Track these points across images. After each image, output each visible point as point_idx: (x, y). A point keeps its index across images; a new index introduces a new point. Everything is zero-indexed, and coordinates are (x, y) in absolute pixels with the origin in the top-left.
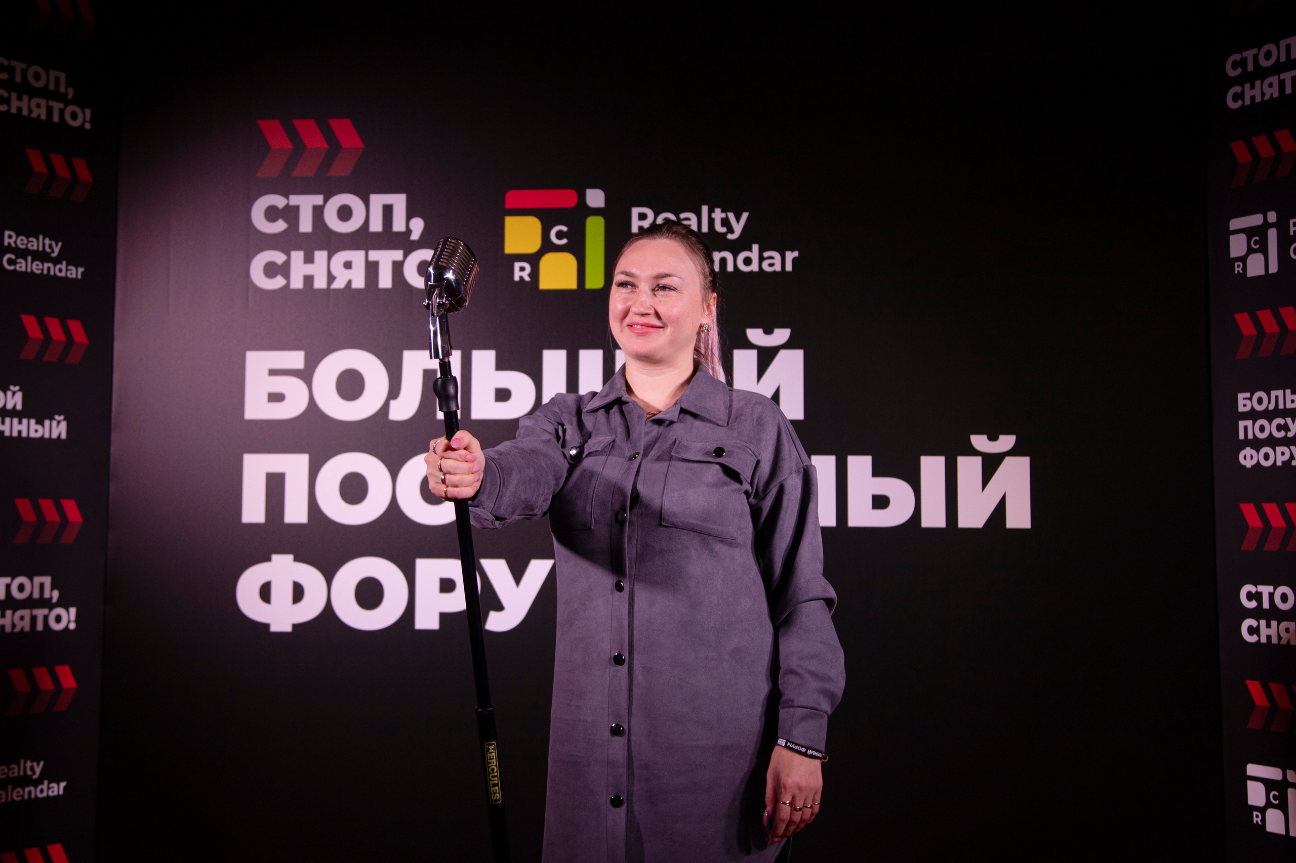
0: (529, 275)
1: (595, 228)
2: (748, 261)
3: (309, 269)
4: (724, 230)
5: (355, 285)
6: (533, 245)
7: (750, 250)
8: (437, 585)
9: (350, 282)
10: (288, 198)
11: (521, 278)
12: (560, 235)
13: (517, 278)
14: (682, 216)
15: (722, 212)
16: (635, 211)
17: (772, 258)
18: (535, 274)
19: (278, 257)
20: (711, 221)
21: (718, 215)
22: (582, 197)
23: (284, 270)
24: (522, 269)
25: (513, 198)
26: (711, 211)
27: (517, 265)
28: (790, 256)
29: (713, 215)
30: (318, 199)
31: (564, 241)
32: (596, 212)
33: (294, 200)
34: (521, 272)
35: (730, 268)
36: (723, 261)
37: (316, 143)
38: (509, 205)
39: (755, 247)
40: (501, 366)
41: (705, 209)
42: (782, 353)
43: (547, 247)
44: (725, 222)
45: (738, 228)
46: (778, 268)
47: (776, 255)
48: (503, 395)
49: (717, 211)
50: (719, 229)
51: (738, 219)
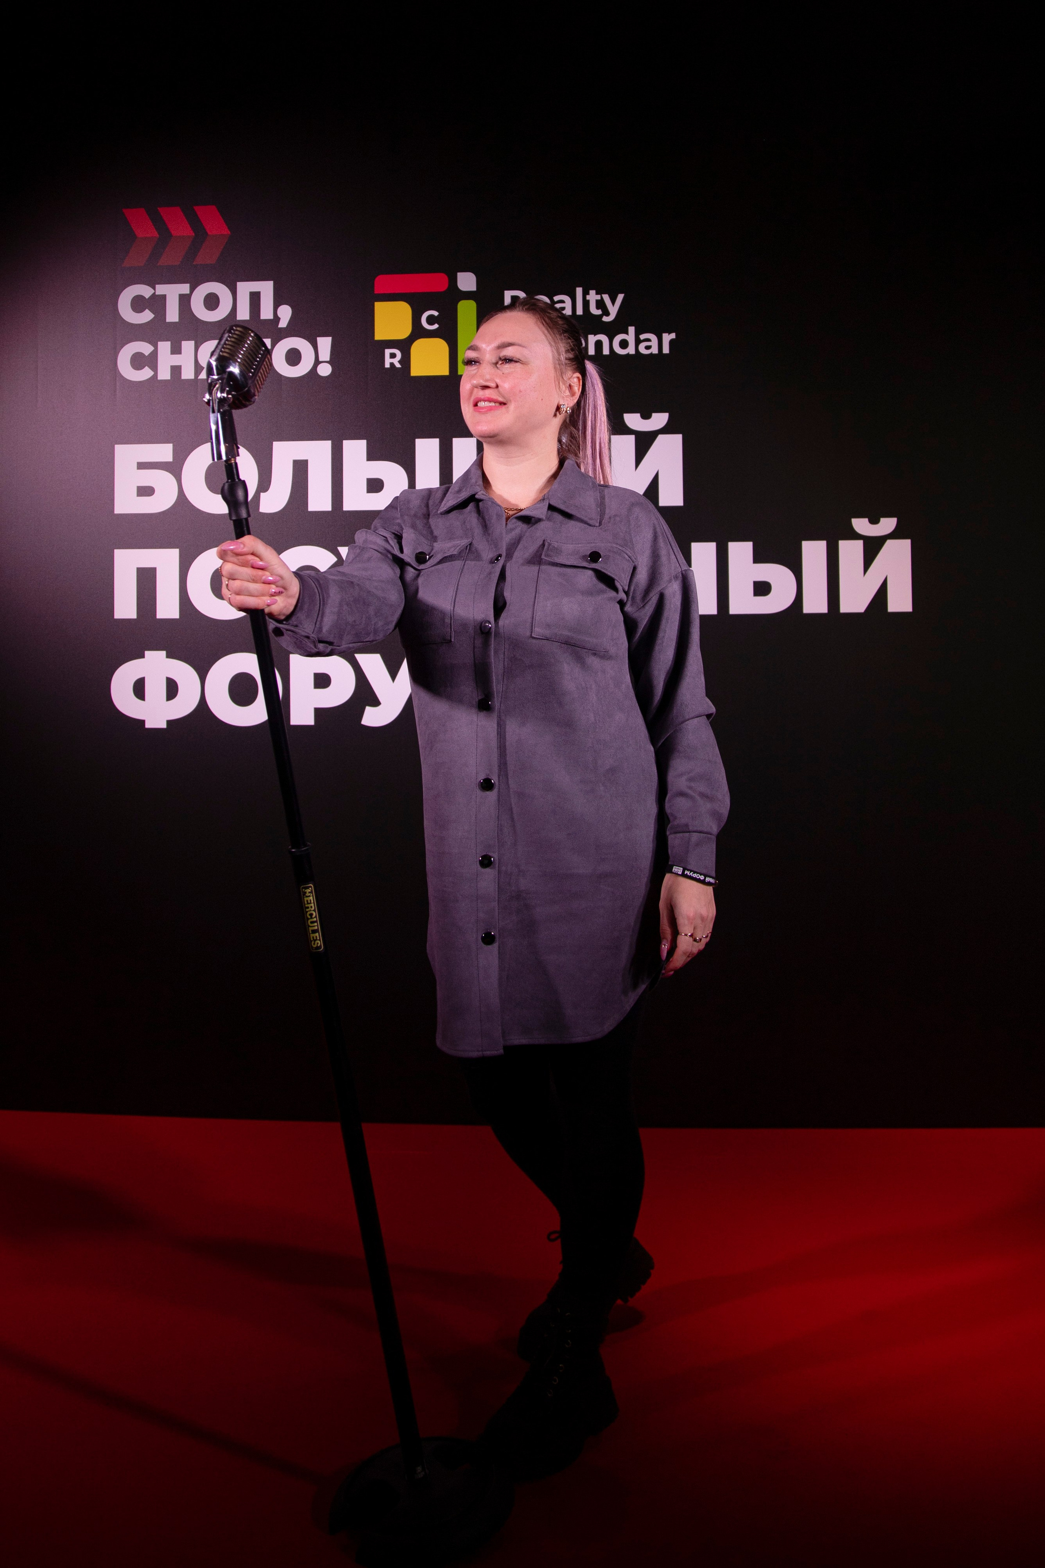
0: (400, 362)
1: (467, 311)
2: (624, 344)
3: (176, 360)
4: (599, 312)
6: (404, 331)
7: (627, 334)
8: (311, 681)
10: (154, 288)
11: (392, 364)
12: (431, 320)
13: (387, 365)
15: (597, 294)
16: (508, 294)
17: (648, 340)
18: (406, 360)
19: (145, 348)
20: (586, 304)
21: (593, 297)
22: (454, 281)
23: (151, 361)
24: (393, 356)
25: (382, 283)
26: (585, 293)
27: (388, 352)
28: (667, 338)
29: (588, 297)
30: (185, 288)
31: (436, 326)
33: (161, 289)
34: (392, 359)
35: (606, 351)
36: (599, 344)
37: (182, 230)
38: (378, 290)
39: (632, 330)
40: (373, 455)
41: (579, 291)
42: (661, 437)
43: (418, 333)
44: (600, 304)
45: (613, 310)
46: (655, 350)
47: (654, 338)
48: (375, 485)
49: (592, 293)
50: (595, 311)
51: (614, 302)
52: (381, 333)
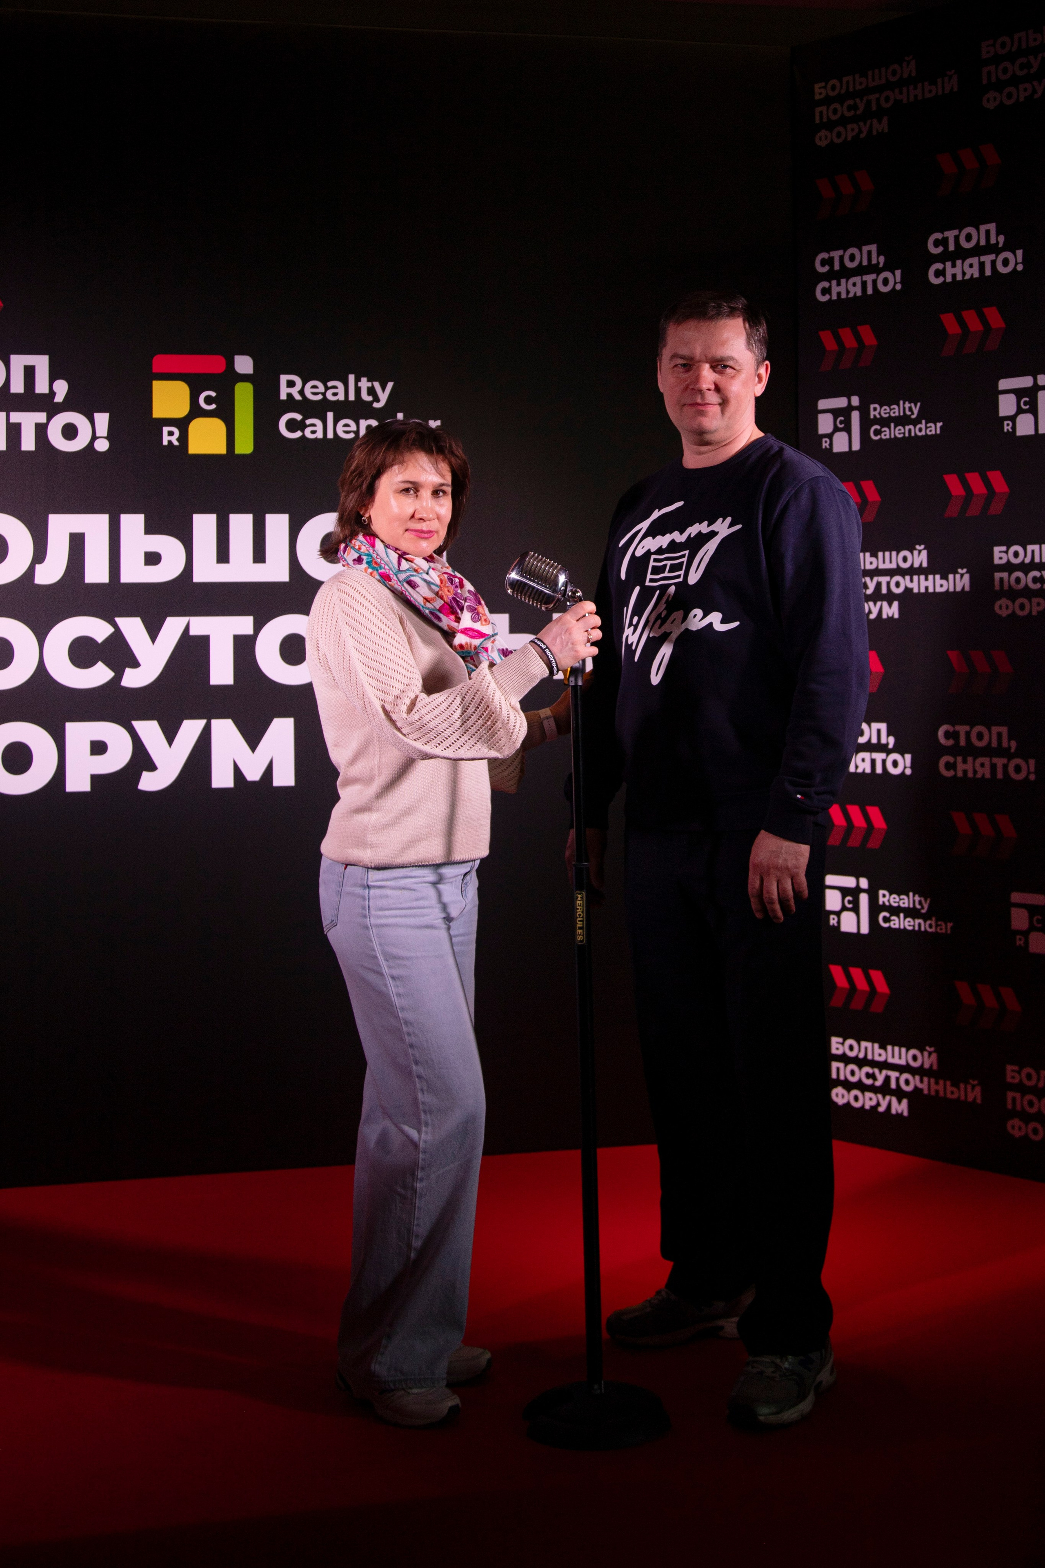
0: (178, 440)
1: (244, 395)
4: (370, 399)
6: (182, 410)
8: (88, 748)
11: (170, 442)
12: (208, 400)
13: (165, 443)
14: (330, 384)
15: (368, 381)
16: (284, 379)
18: (184, 438)
20: (358, 390)
21: (364, 384)
22: (231, 363)
24: (170, 434)
25: (160, 362)
26: (357, 380)
27: (166, 430)
29: (360, 384)
31: (213, 406)
32: (245, 378)
34: (169, 436)
38: (155, 369)
41: (352, 378)
43: (196, 412)
44: (371, 391)
45: (384, 397)
48: (152, 559)
49: (363, 380)
50: (365, 397)
51: (383, 389)
52: (159, 411)
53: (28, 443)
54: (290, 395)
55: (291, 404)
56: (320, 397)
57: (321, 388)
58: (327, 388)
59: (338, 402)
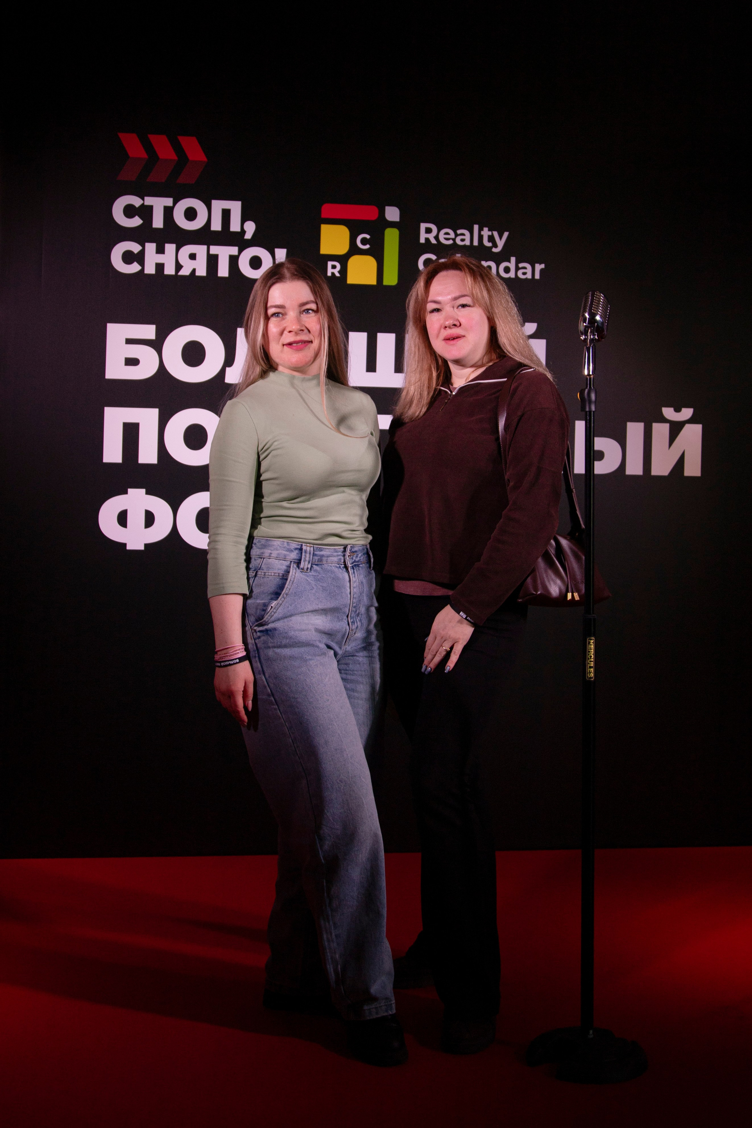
0: (339, 272)
1: (392, 238)
2: (507, 270)
3: (160, 259)
4: (489, 245)
5: (198, 274)
6: (343, 248)
7: (509, 261)
9: (194, 270)
10: (143, 200)
11: (333, 274)
12: (364, 241)
13: (329, 274)
14: (459, 232)
15: (489, 230)
16: (423, 226)
17: (525, 268)
18: (344, 271)
19: (135, 247)
20: (481, 237)
21: (486, 233)
22: (382, 212)
23: (140, 258)
24: (334, 267)
25: (327, 210)
26: (481, 229)
27: (330, 264)
28: (539, 267)
29: (482, 233)
30: (169, 202)
31: (368, 247)
32: (392, 225)
33: (149, 201)
34: (333, 269)
37: (168, 155)
38: (324, 215)
39: (513, 259)
41: (476, 227)
43: (354, 250)
44: (491, 239)
45: (501, 244)
46: (529, 276)
47: (528, 266)
49: (486, 229)
50: (487, 243)
51: (501, 237)
52: (325, 249)
53: (223, 271)
54: (427, 240)
55: (428, 247)
56: (451, 242)
57: (452, 235)
58: (457, 235)
59: (465, 246)
